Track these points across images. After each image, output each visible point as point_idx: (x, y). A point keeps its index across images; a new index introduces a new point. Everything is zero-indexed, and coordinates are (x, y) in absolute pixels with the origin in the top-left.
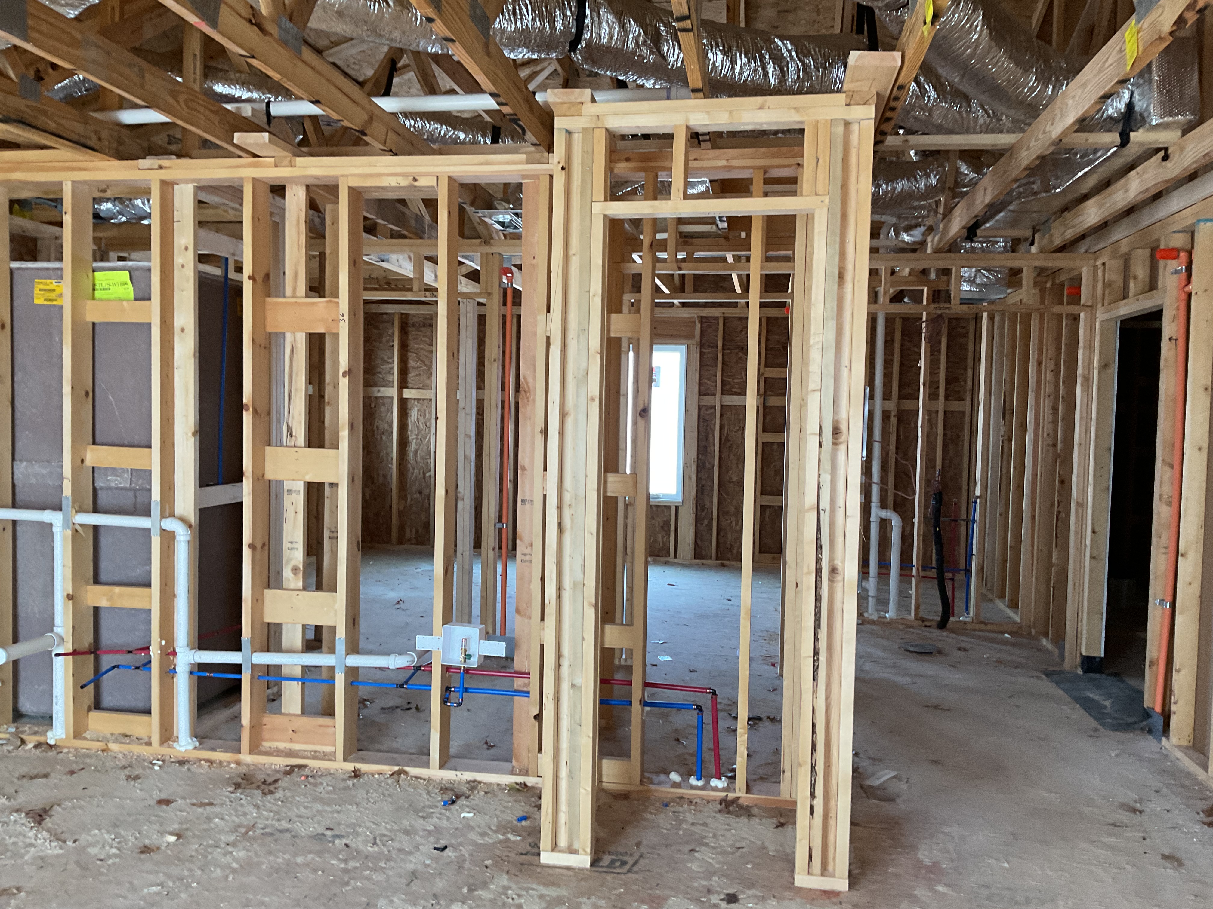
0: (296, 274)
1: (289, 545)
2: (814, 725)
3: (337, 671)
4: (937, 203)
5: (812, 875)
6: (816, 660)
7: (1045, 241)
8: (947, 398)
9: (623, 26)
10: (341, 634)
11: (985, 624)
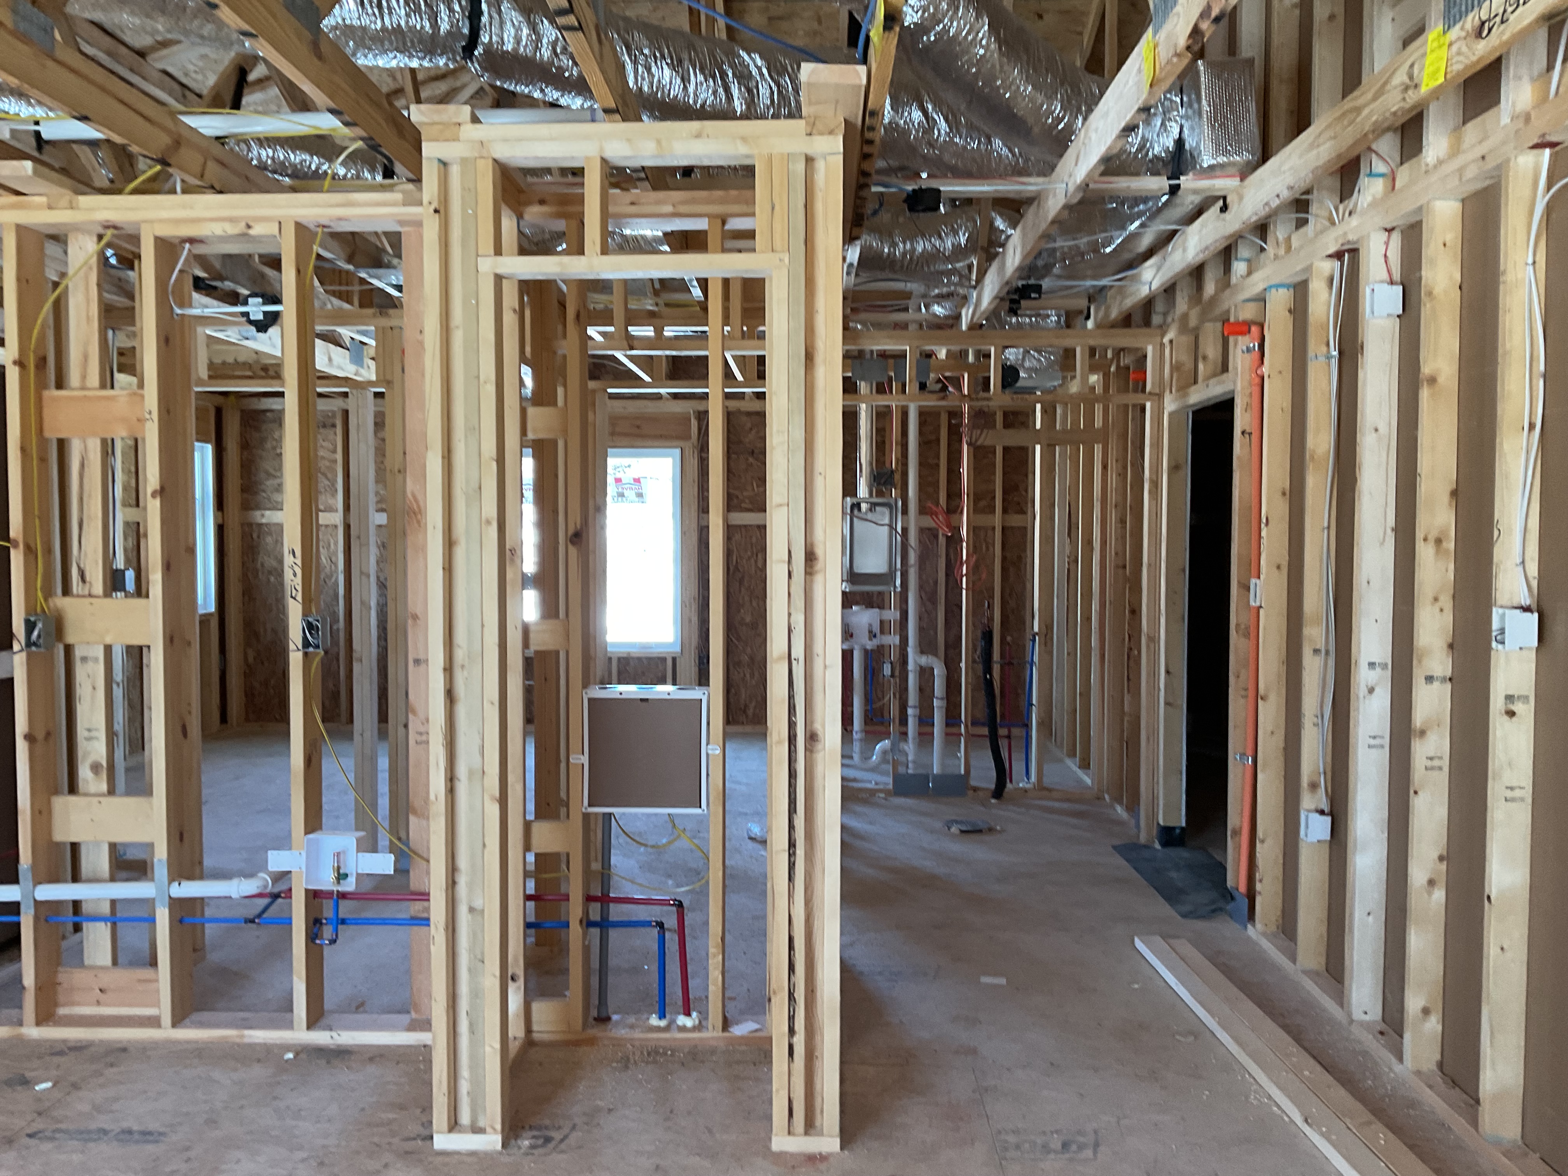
0: (86, 357)
1: (86, 734)
2: (791, 939)
3: (157, 904)
4: (970, 267)
5: (794, 1135)
6: (792, 854)
7: (1101, 314)
8: (1005, 511)
9: (534, 28)
10: (161, 853)
11: (1049, 790)
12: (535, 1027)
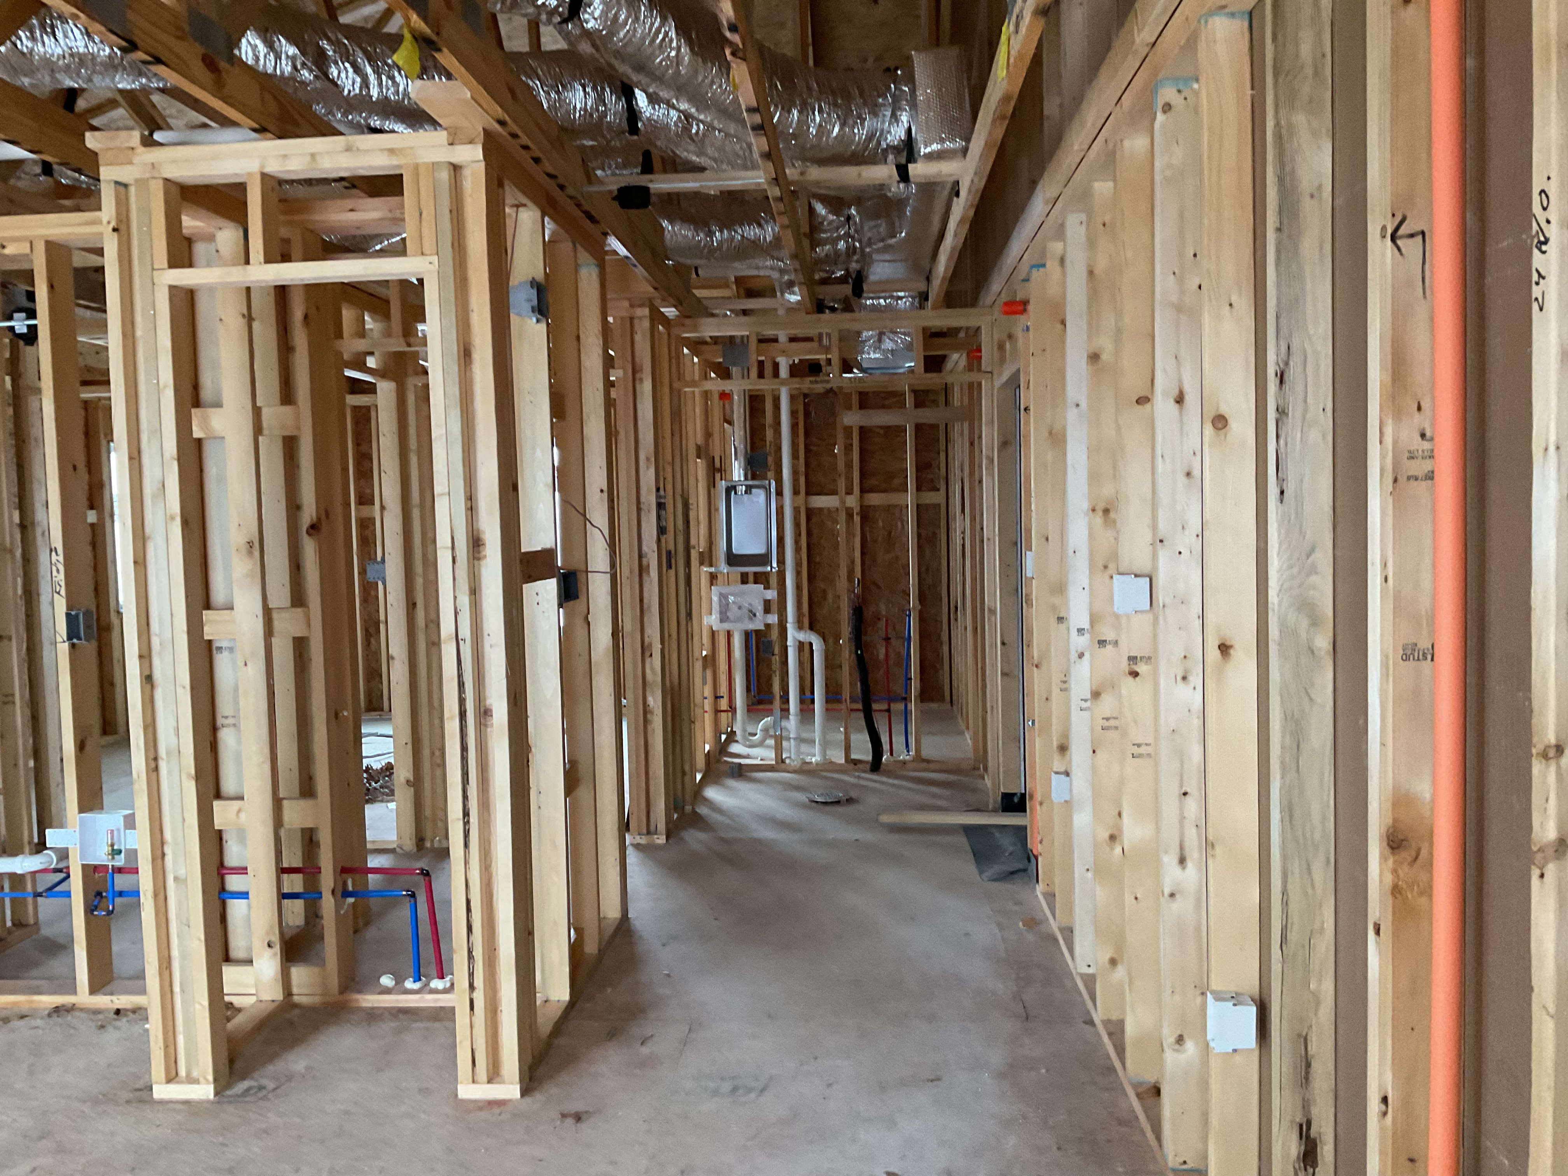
2: (468, 902)
5: (477, 1083)
6: (466, 823)
11: (928, 761)
12: (295, 990)
